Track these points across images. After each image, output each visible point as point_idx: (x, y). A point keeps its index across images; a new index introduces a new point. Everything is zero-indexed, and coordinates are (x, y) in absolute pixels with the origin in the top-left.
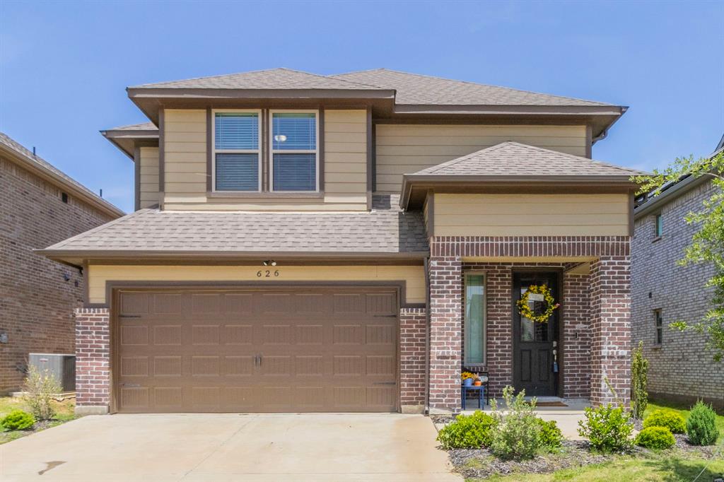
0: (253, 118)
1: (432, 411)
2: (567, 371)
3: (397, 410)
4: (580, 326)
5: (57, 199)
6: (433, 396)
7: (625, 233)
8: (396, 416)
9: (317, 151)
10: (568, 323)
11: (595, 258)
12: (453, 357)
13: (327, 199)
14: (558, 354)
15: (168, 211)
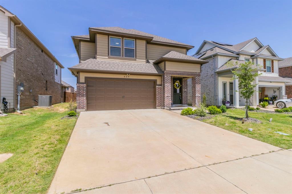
0: (120, 39)
1: (165, 108)
2: (183, 99)
3: (156, 108)
4: (186, 90)
5: (40, 51)
6: (166, 105)
7: (200, 72)
8: (155, 109)
9: (135, 49)
10: (183, 89)
11: (194, 76)
12: (170, 96)
13: (137, 60)
14: (181, 95)
15: (98, 60)
